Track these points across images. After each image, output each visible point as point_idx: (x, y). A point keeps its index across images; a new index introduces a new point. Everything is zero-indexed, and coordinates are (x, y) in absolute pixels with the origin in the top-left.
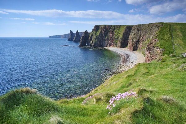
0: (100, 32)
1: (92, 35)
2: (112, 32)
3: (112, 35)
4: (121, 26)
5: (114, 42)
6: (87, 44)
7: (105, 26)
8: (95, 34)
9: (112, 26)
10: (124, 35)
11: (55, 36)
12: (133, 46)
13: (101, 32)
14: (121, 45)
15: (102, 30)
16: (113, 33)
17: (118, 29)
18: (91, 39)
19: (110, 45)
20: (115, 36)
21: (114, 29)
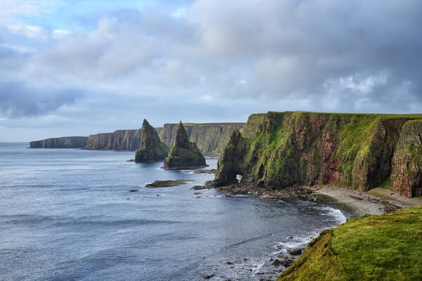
0: (287, 135)
1: (258, 146)
2: (332, 136)
3: (332, 147)
4: (359, 116)
5: (341, 171)
6: (239, 177)
7: (306, 116)
8: (270, 143)
9: (331, 118)
10: (373, 148)
11: (57, 139)
12: (411, 183)
13: (293, 137)
14: (368, 181)
15: (297, 131)
16: (334, 140)
17: (351, 128)
18: (255, 160)
19: (327, 180)
20: (342, 151)
21: (338, 128)
